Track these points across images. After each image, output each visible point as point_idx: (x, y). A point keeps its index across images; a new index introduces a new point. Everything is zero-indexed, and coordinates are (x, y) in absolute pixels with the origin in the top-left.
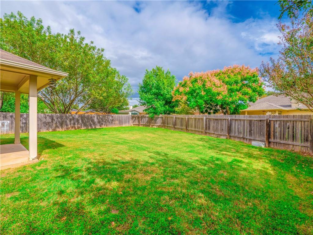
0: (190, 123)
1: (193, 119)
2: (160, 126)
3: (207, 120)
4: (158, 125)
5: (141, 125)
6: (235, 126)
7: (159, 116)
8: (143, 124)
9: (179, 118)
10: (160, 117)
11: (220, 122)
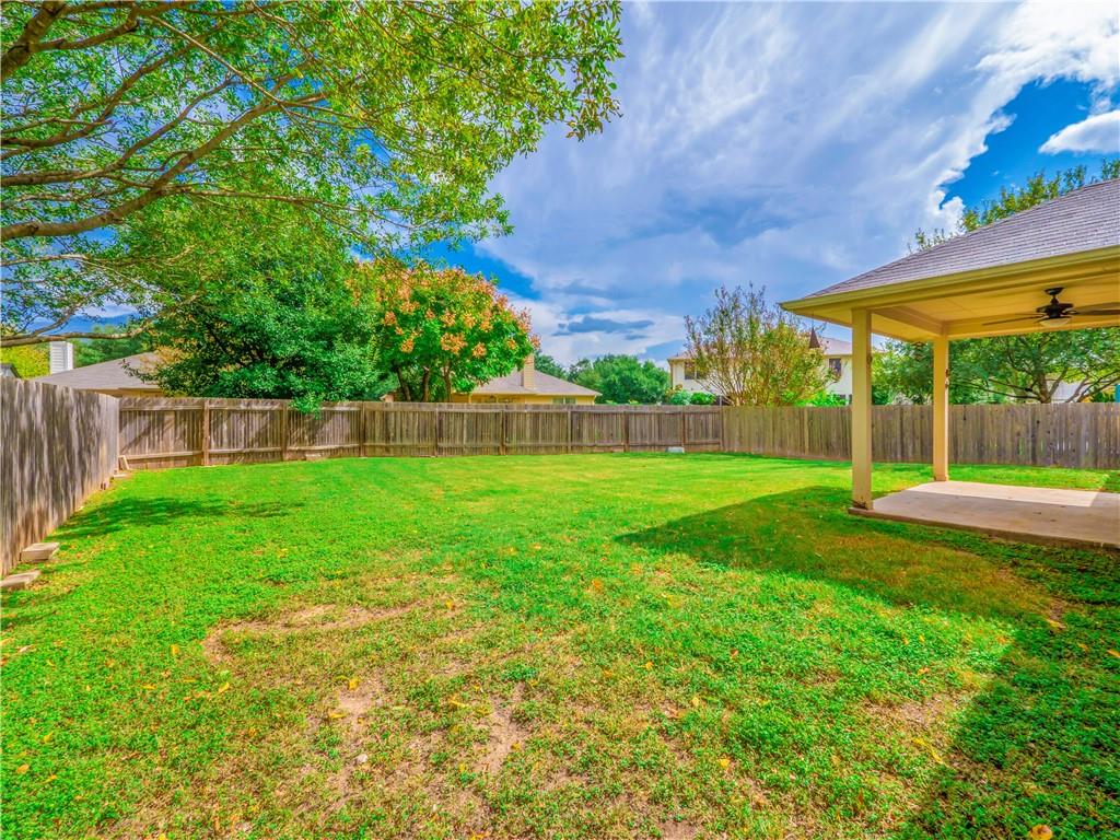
0: (515, 427)
1: (528, 416)
2: (343, 449)
3: (575, 416)
4: (333, 447)
5: (211, 456)
6: (635, 425)
7: (337, 409)
8: (225, 450)
9: (463, 414)
10: (343, 413)
11: (605, 420)
